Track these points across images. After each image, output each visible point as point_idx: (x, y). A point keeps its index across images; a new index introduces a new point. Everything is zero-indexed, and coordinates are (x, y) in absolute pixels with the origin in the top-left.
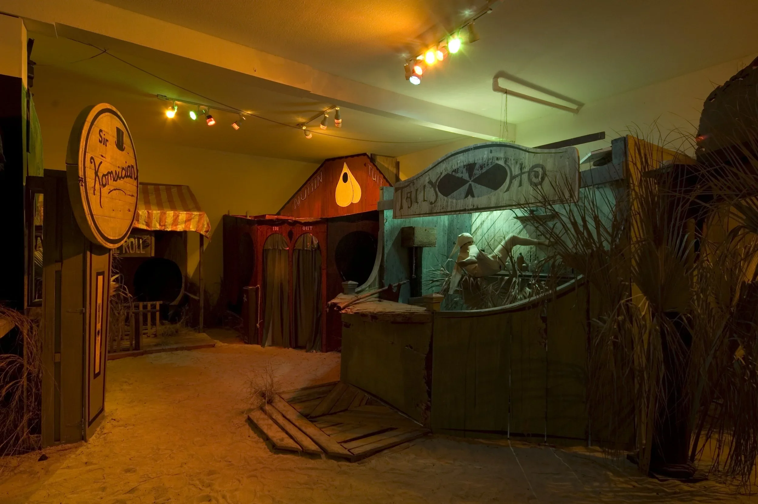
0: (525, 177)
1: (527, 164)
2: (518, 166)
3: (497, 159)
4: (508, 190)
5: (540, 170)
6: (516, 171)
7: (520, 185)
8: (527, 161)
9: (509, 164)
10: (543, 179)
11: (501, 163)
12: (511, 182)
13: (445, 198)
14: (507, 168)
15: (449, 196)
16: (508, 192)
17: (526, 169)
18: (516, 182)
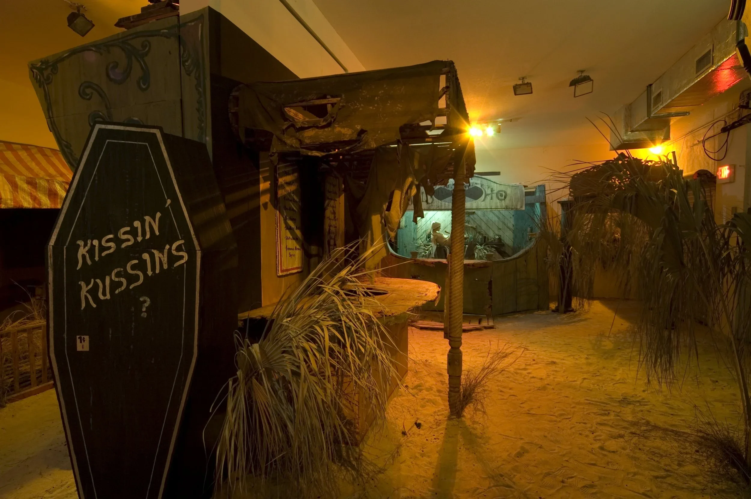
0: (494, 196)
1: (495, 189)
2: (490, 189)
3: (476, 184)
4: (484, 200)
5: (504, 194)
6: (489, 192)
7: (492, 199)
8: (495, 188)
9: (484, 187)
10: (505, 197)
11: (479, 186)
12: (485, 197)
13: (440, 201)
14: (483, 190)
15: (443, 200)
16: (484, 202)
17: (495, 192)
18: (489, 198)
